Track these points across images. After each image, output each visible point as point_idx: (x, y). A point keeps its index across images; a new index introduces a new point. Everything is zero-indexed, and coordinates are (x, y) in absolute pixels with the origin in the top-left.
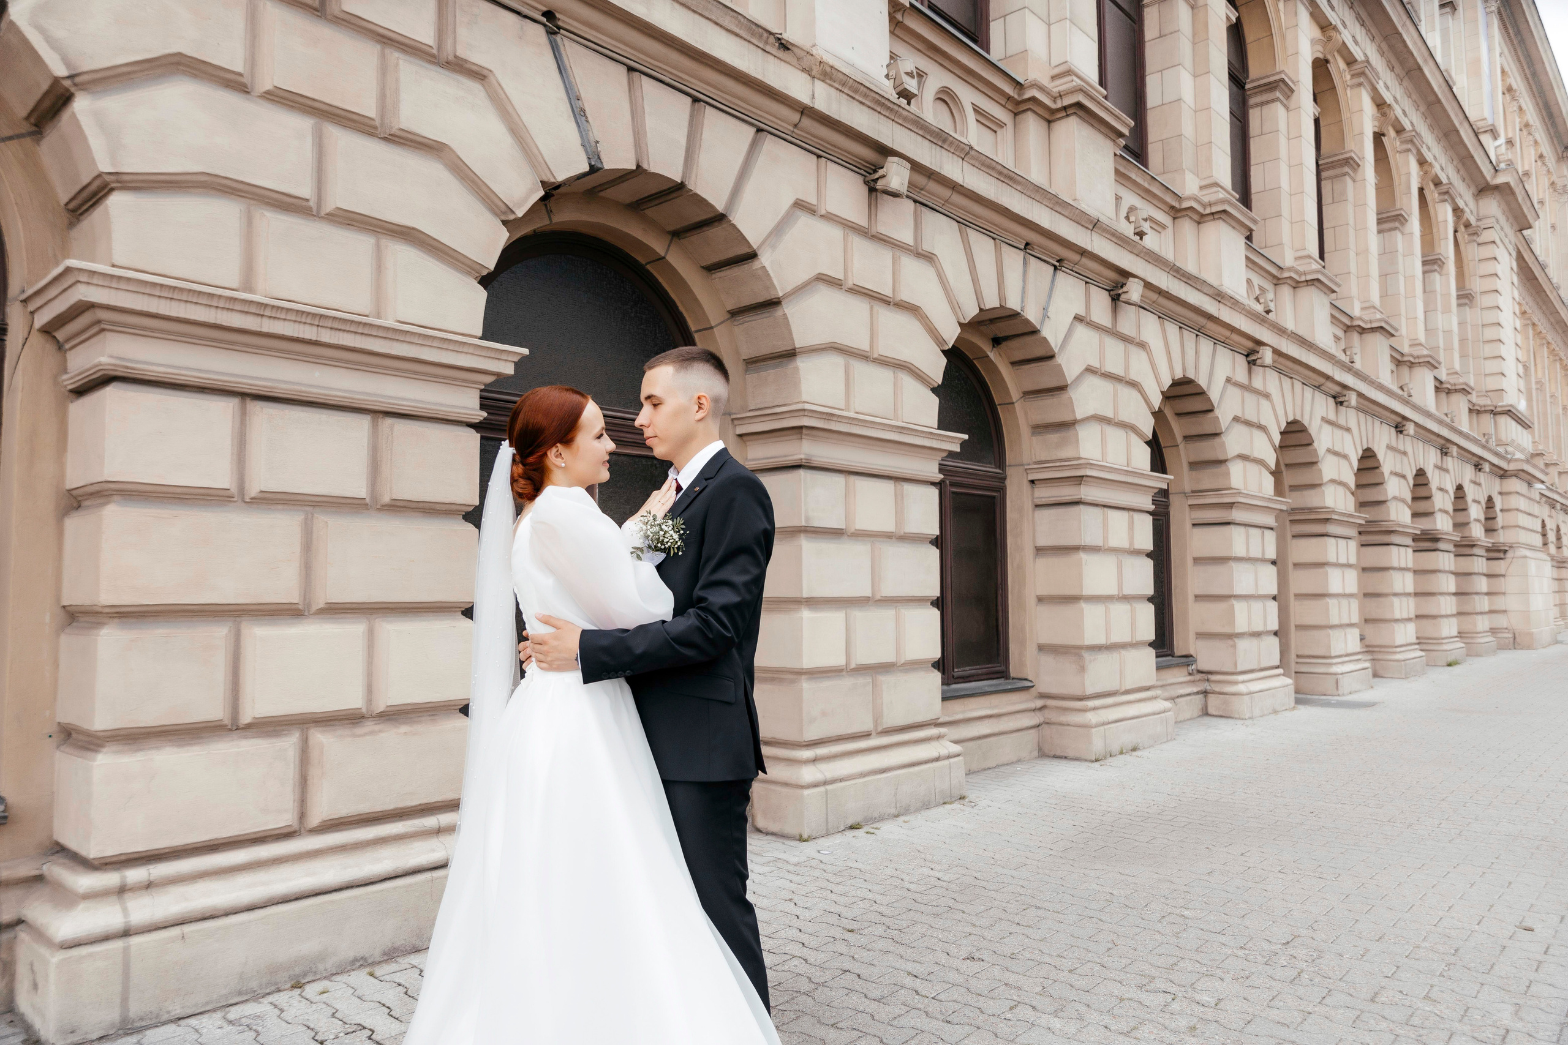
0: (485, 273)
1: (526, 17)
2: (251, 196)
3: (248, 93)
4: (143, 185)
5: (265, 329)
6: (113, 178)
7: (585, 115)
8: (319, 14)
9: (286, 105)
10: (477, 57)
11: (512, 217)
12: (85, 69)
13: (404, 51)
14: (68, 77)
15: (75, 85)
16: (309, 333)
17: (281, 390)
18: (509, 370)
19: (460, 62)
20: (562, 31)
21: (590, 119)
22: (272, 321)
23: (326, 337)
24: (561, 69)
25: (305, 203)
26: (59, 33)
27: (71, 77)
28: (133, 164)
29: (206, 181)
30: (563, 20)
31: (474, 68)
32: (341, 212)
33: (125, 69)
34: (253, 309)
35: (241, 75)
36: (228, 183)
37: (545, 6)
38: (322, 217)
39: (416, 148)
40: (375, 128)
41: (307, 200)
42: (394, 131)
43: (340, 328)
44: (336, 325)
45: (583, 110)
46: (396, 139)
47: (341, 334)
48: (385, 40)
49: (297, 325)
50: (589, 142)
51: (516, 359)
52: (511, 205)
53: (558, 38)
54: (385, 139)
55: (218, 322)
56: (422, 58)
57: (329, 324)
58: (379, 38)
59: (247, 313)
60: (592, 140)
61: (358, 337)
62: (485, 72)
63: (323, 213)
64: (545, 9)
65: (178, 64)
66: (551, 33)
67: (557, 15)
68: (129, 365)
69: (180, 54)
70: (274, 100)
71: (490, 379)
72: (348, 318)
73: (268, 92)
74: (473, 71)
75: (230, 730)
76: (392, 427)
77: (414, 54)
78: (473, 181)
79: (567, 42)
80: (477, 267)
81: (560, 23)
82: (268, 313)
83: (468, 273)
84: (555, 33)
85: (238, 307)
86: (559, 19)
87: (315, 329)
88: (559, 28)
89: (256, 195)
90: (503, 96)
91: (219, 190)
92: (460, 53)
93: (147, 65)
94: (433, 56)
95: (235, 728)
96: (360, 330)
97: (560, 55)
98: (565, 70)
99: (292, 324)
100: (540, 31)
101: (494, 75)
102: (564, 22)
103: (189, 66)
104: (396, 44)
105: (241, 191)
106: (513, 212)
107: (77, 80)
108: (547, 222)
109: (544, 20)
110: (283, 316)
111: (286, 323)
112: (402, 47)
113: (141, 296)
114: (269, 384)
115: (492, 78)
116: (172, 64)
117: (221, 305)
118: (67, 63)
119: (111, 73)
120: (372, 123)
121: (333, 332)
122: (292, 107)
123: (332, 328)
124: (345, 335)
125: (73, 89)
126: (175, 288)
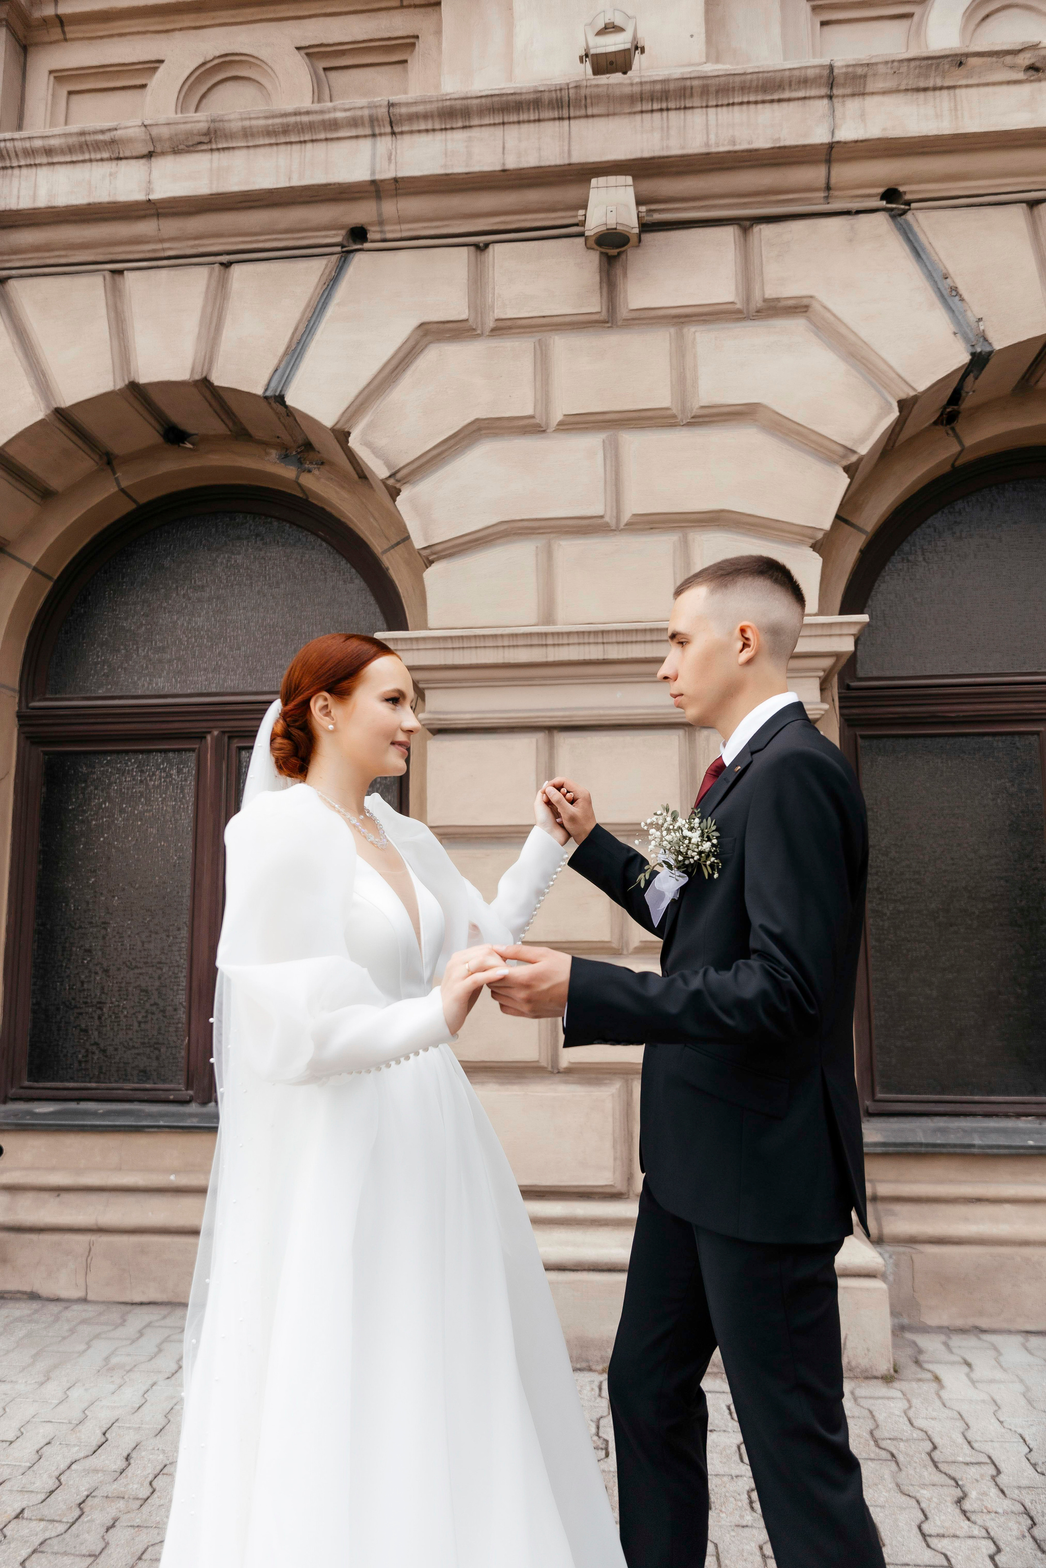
0: (820, 535)
1: (858, 212)
2: (549, 531)
3: (544, 431)
4: (454, 550)
5: (551, 659)
6: (428, 552)
7: (958, 294)
8: (609, 325)
9: (580, 429)
10: (791, 290)
11: (854, 458)
12: (401, 465)
13: (705, 322)
14: (390, 476)
15: (398, 481)
16: (594, 653)
17: (581, 717)
18: (847, 645)
19: (772, 304)
20: (913, 205)
21: (966, 296)
22: (556, 648)
23: (614, 653)
24: (917, 251)
25: (600, 521)
26: (381, 441)
27: (392, 476)
28: (442, 534)
29: (505, 529)
30: (909, 190)
31: (791, 303)
32: (639, 517)
33: (434, 452)
34: (535, 641)
35: (532, 417)
36: (525, 524)
37: (880, 186)
38: (622, 530)
39: (725, 421)
40: (674, 416)
41: (602, 517)
42: (695, 411)
43: (625, 640)
44: (621, 638)
45: (954, 289)
46: (701, 420)
47: (629, 646)
48: (682, 320)
49: (582, 647)
50: (969, 325)
51: (854, 630)
52: (849, 444)
53: (909, 216)
54: (689, 424)
55: (506, 661)
56: (727, 320)
57: (613, 638)
58: (675, 320)
59: (531, 646)
60: (972, 319)
61: (649, 646)
62: (805, 302)
63: (622, 526)
64: (881, 190)
65: (479, 429)
66: (896, 216)
67: (901, 189)
68: (442, 716)
69: (477, 420)
70: (567, 429)
71: (828, 663)
72: (630, 628)
73: (560, 424)
74: (790, 307)
75: (552, 1073)
76: (707, 739)
77: (717, 319)
78: (799, 433)
79: (920, 215)
80: (810, 532)
81: (908, 197)
82: (550, 641)
83: (801, 543)
84: (905, 212)
85: (521, 642)
86: (905, 193)
87: (601, 647)
88: (908, 203)
89: (550, 527)
90: (832, 318)
91: (521, 534)
92: (771, 292)
93: (452, 442)
94: (739, 311)
95: (556, 1071)
96: (648, 638)
97: (915, 235)
98: (924, 250)
99: (577, 647)
100: (881, 221)
101: (817, 300)
102: (912, 192)
103: (488, 428)
104: (694, 318)
105: (539, 528)
106: (854, 452)
107: (399, 476)
108: (956, 448)
109: (884, 203)
110: (565, 641)
111: (571, 647)
112: (702, 318)
113: (438, 652)
114: (567, 713)
115: (816, 306)
116: (474, 431)
117: (506, 643)
118: (388, 465)
119: (424, 460)
120: (669, 412)
121: (621, 646)
122: (587, 428)
123: (618, 643)
124: (634, 646)
125: (398, 486)
126: (462, 637)
